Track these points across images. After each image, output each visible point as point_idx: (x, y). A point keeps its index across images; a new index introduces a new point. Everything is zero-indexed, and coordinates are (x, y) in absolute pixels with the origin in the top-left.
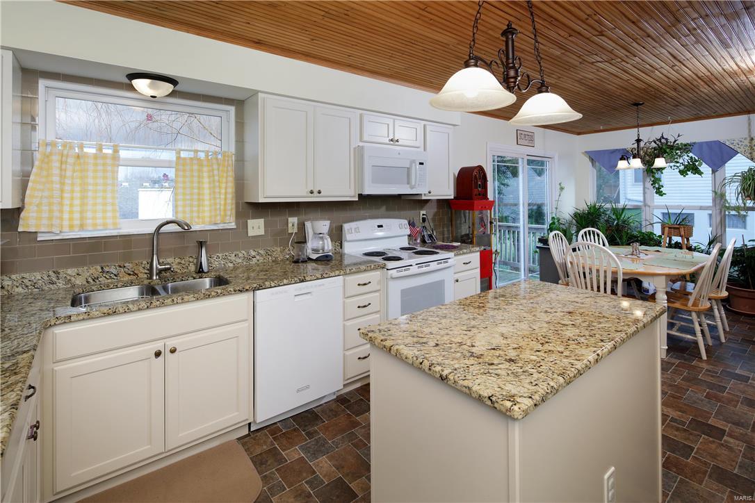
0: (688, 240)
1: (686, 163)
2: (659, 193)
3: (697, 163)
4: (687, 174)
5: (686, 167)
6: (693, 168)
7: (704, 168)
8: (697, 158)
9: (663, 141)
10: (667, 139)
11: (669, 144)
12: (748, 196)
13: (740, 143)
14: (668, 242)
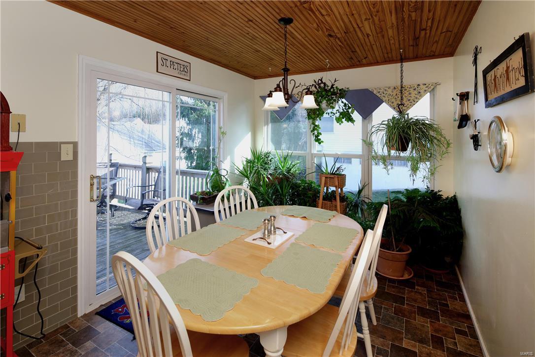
0: (342, 189)
1: (341, 111)
2: (318, 140)
3: (350, 110)
4: (342, 122)
5: (341, 114)
6: (346, 116)
7: (356, 116)
8: (350, 106)
9: (322, 85)
10: (325, 84)
11: (326, 88)
12: (393, 146)
13: (385, 92)
14: (325, 191)
